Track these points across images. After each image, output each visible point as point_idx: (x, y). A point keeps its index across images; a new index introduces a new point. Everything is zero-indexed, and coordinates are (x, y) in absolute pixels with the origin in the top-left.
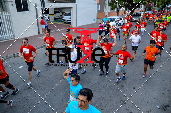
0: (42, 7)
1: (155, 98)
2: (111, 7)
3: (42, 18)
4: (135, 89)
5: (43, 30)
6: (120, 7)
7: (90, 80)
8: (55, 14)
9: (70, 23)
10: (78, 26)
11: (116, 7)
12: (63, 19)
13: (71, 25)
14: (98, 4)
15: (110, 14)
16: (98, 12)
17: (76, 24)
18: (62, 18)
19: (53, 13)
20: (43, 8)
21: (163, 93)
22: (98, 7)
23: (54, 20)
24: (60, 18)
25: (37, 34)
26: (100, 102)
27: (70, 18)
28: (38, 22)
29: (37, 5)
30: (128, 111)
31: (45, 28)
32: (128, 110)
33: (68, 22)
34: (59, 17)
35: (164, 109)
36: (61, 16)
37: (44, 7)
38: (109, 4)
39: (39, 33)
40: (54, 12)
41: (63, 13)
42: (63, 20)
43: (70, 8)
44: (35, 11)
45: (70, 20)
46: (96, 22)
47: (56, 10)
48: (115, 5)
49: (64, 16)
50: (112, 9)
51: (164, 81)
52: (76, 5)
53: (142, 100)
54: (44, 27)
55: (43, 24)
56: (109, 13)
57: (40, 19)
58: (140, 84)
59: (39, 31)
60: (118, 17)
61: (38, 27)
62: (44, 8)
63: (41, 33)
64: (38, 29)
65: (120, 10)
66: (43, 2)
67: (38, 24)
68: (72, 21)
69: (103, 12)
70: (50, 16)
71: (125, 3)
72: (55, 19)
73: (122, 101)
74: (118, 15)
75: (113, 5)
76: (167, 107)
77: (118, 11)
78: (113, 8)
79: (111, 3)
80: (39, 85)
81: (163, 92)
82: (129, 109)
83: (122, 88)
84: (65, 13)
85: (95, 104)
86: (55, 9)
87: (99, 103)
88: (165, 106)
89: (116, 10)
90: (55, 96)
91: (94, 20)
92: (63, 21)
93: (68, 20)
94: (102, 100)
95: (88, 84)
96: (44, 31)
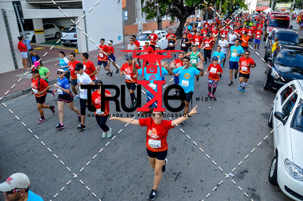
0: (17, 17)
1: (226, 162)
2: (147, 14)
3: (20, 38)
4: (194, 151)
5: (24, 61)
6: (163, 14)
7: (118, 146)
8: (45, 31)
9: (75, 46)
10: (89, 50)
11: (156, 14)
12: (62, 38)
13: (77, 48)
14: (124, 9)
15: (145, 27)
16: (125, 23)
17: (87, 47)
18: (60, 37)
19: (42, 28)
20: (19, 19)
21: (238, 153)
22: (123, 14)
23: (45, 41)
24: (56, 38)
25: (13, 69)
26: (138, 181)
27: (75, 36)
28: (12, 47)
29: (7, 13)
30: (185, 190)
31: (27, 57)
32: (186, 188)
33: (73, 44)
34: (54, 36)
35: (241, 177)
36: (57, 33)
37: (21, 17)
38: (144, 8)
39: (16, 67)
40: (44, 25)
41: (60, 28)
42: (62, 40)
43: (74, 18)
44: (4, 25)
45: (76, 41)
46: (122, 41)
47: (48, 23)
48: (153, 11)
49: (62, 33)
50: (148, 18)
51: (239, 132)
52: (84, 12)
53: (206, 168)
54: (25, 55)
55: (24, 50)
56: (143, 24)
57: (16, 41)
58: (202, 142)
59: (15, 63)
60: (160, 31)
61: (13, 55)
62: (21, 20)
63: (21, 66)
64: (14, 59)
65: (163, 19)
66: (18, 7)
67: (12, 51)
68: (78, 42)
69: (135, 24)
70: (37, 35)
71: (170, 7)
72: (47, 39)
73: (174, 174)
74: (159, 28)
75: (149, 11)
76: (246, 173)
77: (159, 21)
78: (151, 16)
79: (146, 7)
80: (23, 165)
81: (239, 151)
82: (187, 186)
83: (173, 152)
84: (65, 28)
85: (130, 184)
86: (44, 20)
87: (136, 183)
88: (242, 173)
89: (155, 19)
90: (55, 180)
91: (119, 38)
92: (62, 42)
93: (72, 41)
94: (141, 177)
95: (115, 153)
96: (26, 62)
